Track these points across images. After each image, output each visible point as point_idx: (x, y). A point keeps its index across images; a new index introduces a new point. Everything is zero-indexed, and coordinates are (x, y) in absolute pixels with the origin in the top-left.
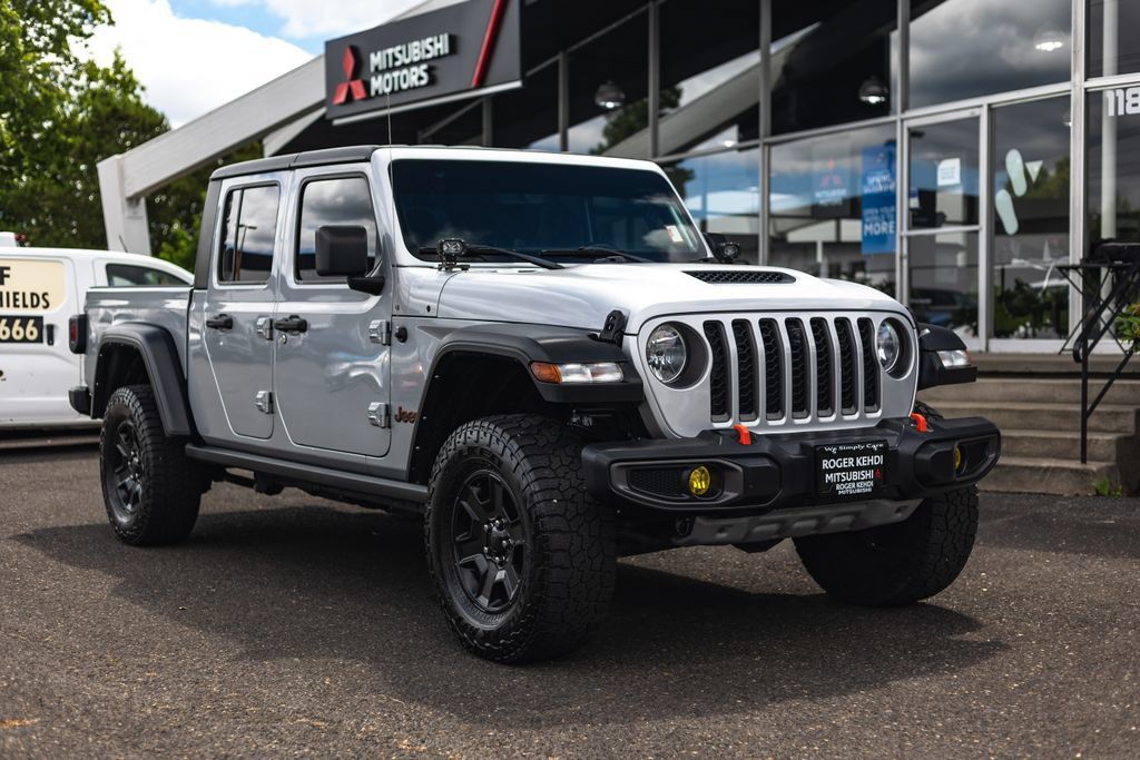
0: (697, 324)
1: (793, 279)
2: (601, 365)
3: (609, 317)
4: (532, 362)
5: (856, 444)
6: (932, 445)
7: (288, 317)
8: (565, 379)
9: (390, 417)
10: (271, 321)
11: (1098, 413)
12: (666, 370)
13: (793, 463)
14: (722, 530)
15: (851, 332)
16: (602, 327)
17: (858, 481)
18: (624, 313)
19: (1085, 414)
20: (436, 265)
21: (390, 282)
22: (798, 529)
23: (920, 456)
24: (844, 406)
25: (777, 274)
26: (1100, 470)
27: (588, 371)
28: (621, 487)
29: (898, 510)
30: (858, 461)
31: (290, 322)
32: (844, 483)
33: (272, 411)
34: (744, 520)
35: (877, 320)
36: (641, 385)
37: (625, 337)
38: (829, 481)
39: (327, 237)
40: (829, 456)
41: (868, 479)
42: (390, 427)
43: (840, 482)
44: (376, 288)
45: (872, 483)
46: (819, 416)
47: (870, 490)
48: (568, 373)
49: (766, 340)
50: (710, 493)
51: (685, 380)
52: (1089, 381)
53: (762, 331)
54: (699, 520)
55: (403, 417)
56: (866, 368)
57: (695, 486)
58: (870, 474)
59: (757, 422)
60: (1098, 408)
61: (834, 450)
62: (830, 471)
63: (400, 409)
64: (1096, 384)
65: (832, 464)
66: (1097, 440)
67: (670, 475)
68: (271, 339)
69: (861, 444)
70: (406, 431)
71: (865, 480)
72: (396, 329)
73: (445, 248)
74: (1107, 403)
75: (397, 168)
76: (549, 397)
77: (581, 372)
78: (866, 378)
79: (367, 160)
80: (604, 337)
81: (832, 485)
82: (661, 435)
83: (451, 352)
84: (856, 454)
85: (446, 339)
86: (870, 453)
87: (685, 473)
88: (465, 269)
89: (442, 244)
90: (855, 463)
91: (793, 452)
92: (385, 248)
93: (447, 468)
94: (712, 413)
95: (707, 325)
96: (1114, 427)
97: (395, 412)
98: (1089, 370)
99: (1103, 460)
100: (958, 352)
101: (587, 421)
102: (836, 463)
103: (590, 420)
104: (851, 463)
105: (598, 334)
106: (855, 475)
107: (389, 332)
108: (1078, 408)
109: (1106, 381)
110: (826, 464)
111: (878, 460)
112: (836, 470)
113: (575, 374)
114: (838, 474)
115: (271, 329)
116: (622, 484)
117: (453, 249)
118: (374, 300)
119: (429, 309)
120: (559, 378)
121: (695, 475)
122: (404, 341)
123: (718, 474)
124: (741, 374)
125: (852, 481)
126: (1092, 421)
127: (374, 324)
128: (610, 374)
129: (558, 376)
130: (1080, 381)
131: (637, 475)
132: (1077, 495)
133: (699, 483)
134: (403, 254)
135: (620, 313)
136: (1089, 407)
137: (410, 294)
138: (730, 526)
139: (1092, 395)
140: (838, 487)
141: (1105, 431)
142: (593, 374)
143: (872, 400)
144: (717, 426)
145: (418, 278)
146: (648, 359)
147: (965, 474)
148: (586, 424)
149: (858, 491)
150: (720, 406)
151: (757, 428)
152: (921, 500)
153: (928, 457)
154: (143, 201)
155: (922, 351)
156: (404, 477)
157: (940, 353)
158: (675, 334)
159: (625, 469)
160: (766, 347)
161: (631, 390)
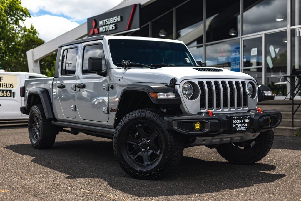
0: (196, 82)
1: (222, 71)
2: (169, 93)
3: (171, 80)
4: (149, 93)
6: (263, 117)
7: (80, 84)
8: (159, 97)
9: (109, 110)
10: (75, 85)
11: (296, 114)
12: (187, 95)
13: (224, 121)
14: (204, 141)
15: (240, 85)
16: (169, 83)
17: (242, 127)
18: (176, 79)
19: (293, 114)
20: (122, 68)
21: (109, 73)
22: (226, 141)
23: (260, 120)
24: (237, 106)
25: (218, 69)
26: (297, 129)
27: (166, 95)
28: (175, 128)
29: (253, 136)
30: (243, 121)
31: (80, 85)
32: (239, 127)
33: (75, 110)
34: (210, 138)
35: (247, 82)
36: (181, 99)
37: (176, 85)
38: (234, 127)
39: (91, 60)
40: (234, 119)
41: (245, 126)
42: (109, 114)
43: (238, 127)
44: (105, 74)
45: (246, 127)
46: (231, 109)
47: (246, 129)
48: (160, 95)
49: (216, 87)
50: (201, 130)
51: (193, 98)
52: (294, 106)
53: (215, 84)
54: (197, 138)
55: (113, 110)
56: (244, 95)
57: (196, 128)
58: (246, 125)
59: (213, 110)
60: (296, 113)
61: (236, 118)
62: (235, 124)
63: (112, 108)
64: (296, 107)
65: (235, 122)
66: (296, 121)
67: (189, 124)
68: (75, 90)
69: (243, 116)
70: (113, 115)
71: (244, 126)
72: (110, 86)
73: (124, 63)
74: (298, 112)
75: (111, 41)
76: (154, 102)
77: (164, 96)
78: (244, 98)
79: (102, 39)
80: (170, 85)
81: (235, 128)
82: (186, 114)
83: (126, 91)
84: (242, 119)
85: (124, 88)
86: (246, 119)
87: (194, 124)
88: (130, 69)
89: (123, 61)
90: (242, 121)
91: (224, 118)
92: (107, 64)
93: (126, 124)
94: (201, 108)
95: (199, 82)
97: (110, 109)
98: (294, 103)
99: (298, 127)
100: (269, 91)
101: (165, 110)
102: (236, 122)
103: (166, 110)
104: (240, 122)
105: (168, 85)
106: (242, 125)
107: (108, 87)
108: (291, 113)
109: (298, 106)
110: (233, 122)
111: (248, 121)
112: (236, 123)
113: (162, 96)
114: (237, 125)
115: (75, 87)
116: (176, 127)
117: (126, 63)
118: (104, 78)
119: (120, 80)
120: (157, 97)
121: (196, 125)
122: (113, 89)
123: (203, 124)
124: (209, 96)
125: (241, 127)
126: (295, 116)
127: (104, 85)
128: (172, 96)
129: (157, 96)
130: (291, 106)
131: (180, 124)
132: (291, 136)
133: (197, 127)
134: (112, 65)
135: (175, 79)
136: (294, 112)
137: (114, 76)
138: (206, 139)
139: (295, 109)
140: (237, 128)
141: (298, 119)
142: (167, 96)
143: (246, 104)
144: (202, 111)
145: (117, 70)
146: (183, 92)
147: (272, 126)
148: (164, 111)
149: (243, 129)
150: (203, 105)
151: (214, 111)
152: (260, 133)
153: (262, 120)
154: (38, 61)
155: (259, 91)
156: (113, 128)
157: (264, 91)
158: (190, 85)
159: (176, 123)
160: (216, 89)
161: (178, 100)
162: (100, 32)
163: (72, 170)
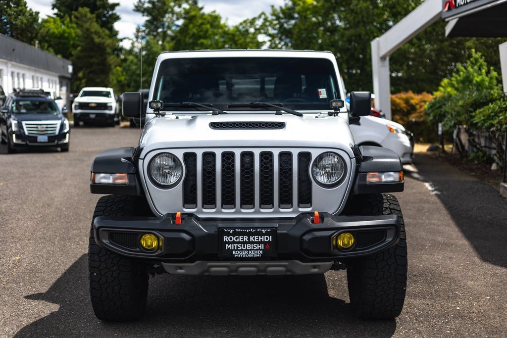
0: (179, 154)
5: (250, 228)
6: (315, 232)
17: (251, 250)
23: (304, 238)
27: (111, 177)
28: (104, 241)
30: (251, 239)
32: (239, 250)
35: (315, 153)
38: (229, 249)
40: (228, 234)
41: (259, 249)
43: (236, 250)
45: (261, 252)
47: (259, 256)
53: (223, 159)
57: (144, 244)
58: (262, 246)
59: (214, 210)
61: (232, 231)
62: (229, 243)
65: (231, 239)
69: (253, 228)
71: (257, 250)
81: (230, 251)
84: (249, 234)
86: (261, 234)
90: (249, 239)
95: (185, 155)
102: (234, 239)
104: (246, 239)
106: (249, 246)
110: (225, 239)
111: (267, 239)
112: (234, 242)
113: (104, 179)
114: (236, 245)
116: (105, 239)
125: (246, 250)
128: (122, 180)
131: (114, 235)
140: (234, 252)
142: (114, 179)
149: (250, 256)
150: (189, 198)
153: (307, 239)
159: (107, 232)
162: (457, 5)
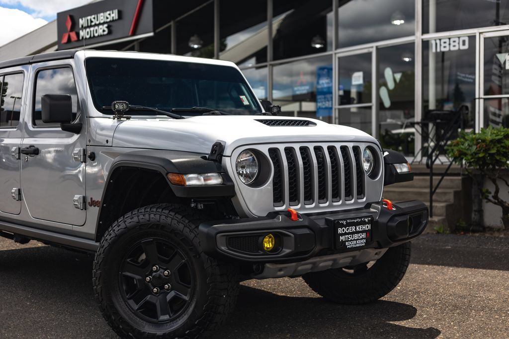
0: (264, 149)
1: (315, 124)
2: (209, 174)
3: (213, 146)
4: (167, 174)
5: (356, 218)
6: (396, 218)
7: (28, 146)
8: (188, 183)
9: (86, 203)
10: (19, 149)
11: (437, 193)
12: (247, 176)
13: (322, 230)
14: (280, 270)
15: (349, 154)
16: (209, 152)
17: (357, 239)
18: (222, 144)
19: (432, 193)
20: (112, 116)
21: (85, 127)
22: (322, 267)
23: (390, 224)
24: (346, 196)
25: (306, 121)
26: (439, 221)
27: (202, 178)
28: (223, 248)
29: (376, 254)
30: (358, 228)
31: (29, 149)
32: (350, 241)
33: (20, 199)
34: (294, 264)
35: (362, 147)
36: (233, 186)
37: (223, 157)
38: (342, 240)
39: (48, 100)
40: (342, 226)
41: (363, 239)
42: (86, 209)
43: (348, 241)
44: (77, 130)
45: (365, 241)
46: (333, 202)
47: (364, 244)
48: (190, 179)
49: (303, 159)
50: (274, 250)
51: (257, 182)
52: (434, 177)
53: (301, 153)
54: (268, 265)
55: (93, 203)
56: (358, 174)
57: (266, 246)
58: (364, 235)
59: (299, 206)
60: (438, 191)
61: (345, 223)
62: (342, 235)
63: (91, 199)
64: (436, 179)
65: (343, 230)
66: (436, 206)
67: (252, 240)
68: (19, 158)
69: (359, 218)
70: (94, 212)
71: (361, 239)
72: (89, 153)
73: (117, 106)
74: (440, 188)
75: (89, 62)
76: (178, 194)
77: (199, 179)
78: (357, 180)
79: (72, 57)
80: (211, 158)
81: (343, 242)
82: (245, 217)
83: (120, 167)
84: (356, 224)
85: (117, 159)
86: (364, 223)
87: (261, 239)
88: (128, 118)
89: (115, 104)
90: (356, 229)
91: (321, 224)
92: (82, 106)
93: (118, 237)
94: (274, 202)
95: (270, 150)
96: (444, 199)
97: (89, 200)
98: (434, 171)
99: (440, 216)
100: (404, 164)
101: (200, 206)
102: (345, 230)
103: (202, 205)
104: (354, 230)
105: (207, 156)
106: (356, 236)
107: (85, 155)
108: (428, 190)
109: (440, 177)
110: (340, 231)
111: (368, 227)
112: (346, 234)
113: (194, 180)
114: (347, 236)
115: (19, 153)
116: (223, 246)
117: (121, 107)
118: (76, 137)
119: (107, 141)
120: (185, 183)
121: (266, 239)
122: (93, 160)
123: (279, 238)
124: (290, 179)
125: (354, 240)
126: (434, 197)
127: (76, 150)
128: (215, 180)
129: (184, 182)
130: (428, 178)
131: (233, 240)
132: (428, 233)
133: (268, 244)
134: (93, 110)
135: (220, 143)
136: (433, 190)
137: (96, 133)
138: (286, 267)
139: (435, 183)
140: (347, 243)
141: (440, 202)
142: (205, 180)
143: (361, 192)
144: (277, 209)
145: (101, 122)
146: (237, 170)
148: (199, 208)
149: (358, 245)
150: (278, 197)
151: (300, 209)
152: (388, 248)
153: (394, 224)
155: (386, 164)
156: (94, 237)
157: (395, 165)
158: (251, 155)
159: (225, 237)
160: (303, 163)
161: (227, 189)
162: (81, 38)
163: (9, 327)
